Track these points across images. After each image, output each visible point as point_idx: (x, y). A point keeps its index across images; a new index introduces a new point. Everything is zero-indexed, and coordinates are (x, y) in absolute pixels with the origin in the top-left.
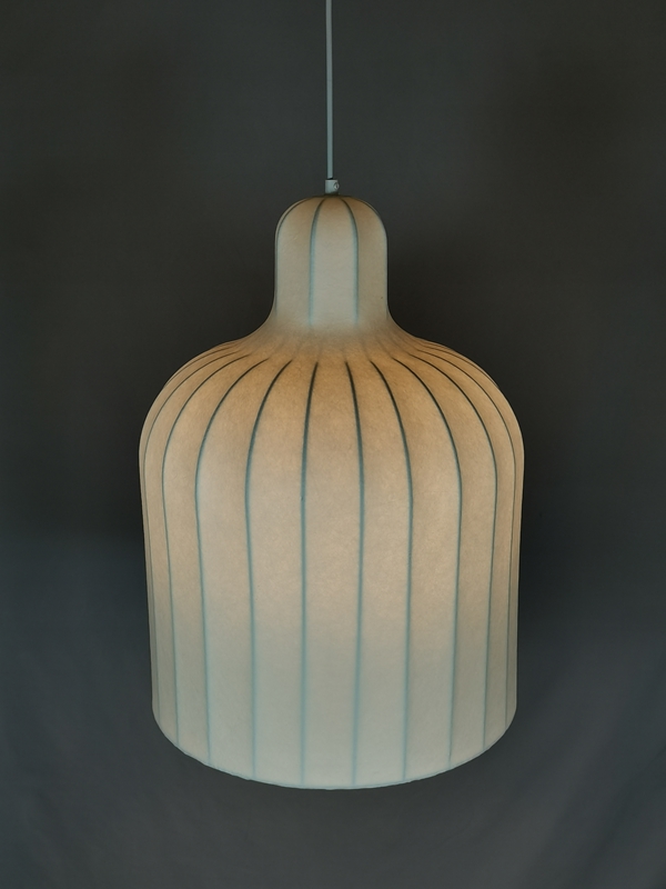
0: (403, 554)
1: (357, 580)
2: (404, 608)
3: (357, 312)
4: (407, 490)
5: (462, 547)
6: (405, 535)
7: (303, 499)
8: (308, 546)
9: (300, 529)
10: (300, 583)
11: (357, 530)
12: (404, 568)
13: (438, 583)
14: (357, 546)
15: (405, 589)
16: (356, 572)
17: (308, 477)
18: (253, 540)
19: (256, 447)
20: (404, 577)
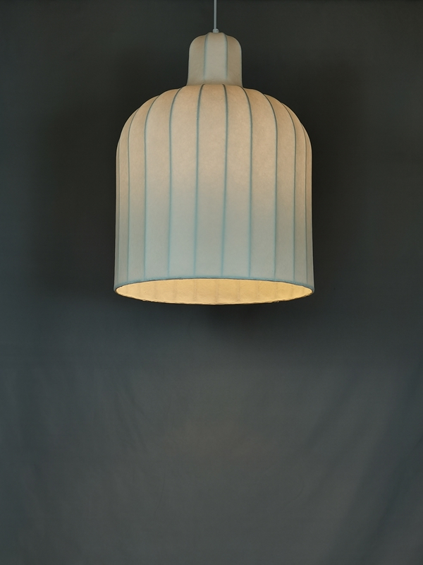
0: (248, 151)
1: (224, 161)
2: (249, 180)
3: (227, 75)
4: (250, 119)
5: (278, 159)
6: (248, 140)
7: (198, 119)
8: (199, 143)
9: (196, 134)
10: (195, 163)
11: (225, 134)
12: (249, 159)
13: (266, 172)
14: (224, 143)
15: (249, 170)
16: (224, 157)
17: (200, 110)
18: (172, 144)
19: (175, 102)
20: (249, 164)
